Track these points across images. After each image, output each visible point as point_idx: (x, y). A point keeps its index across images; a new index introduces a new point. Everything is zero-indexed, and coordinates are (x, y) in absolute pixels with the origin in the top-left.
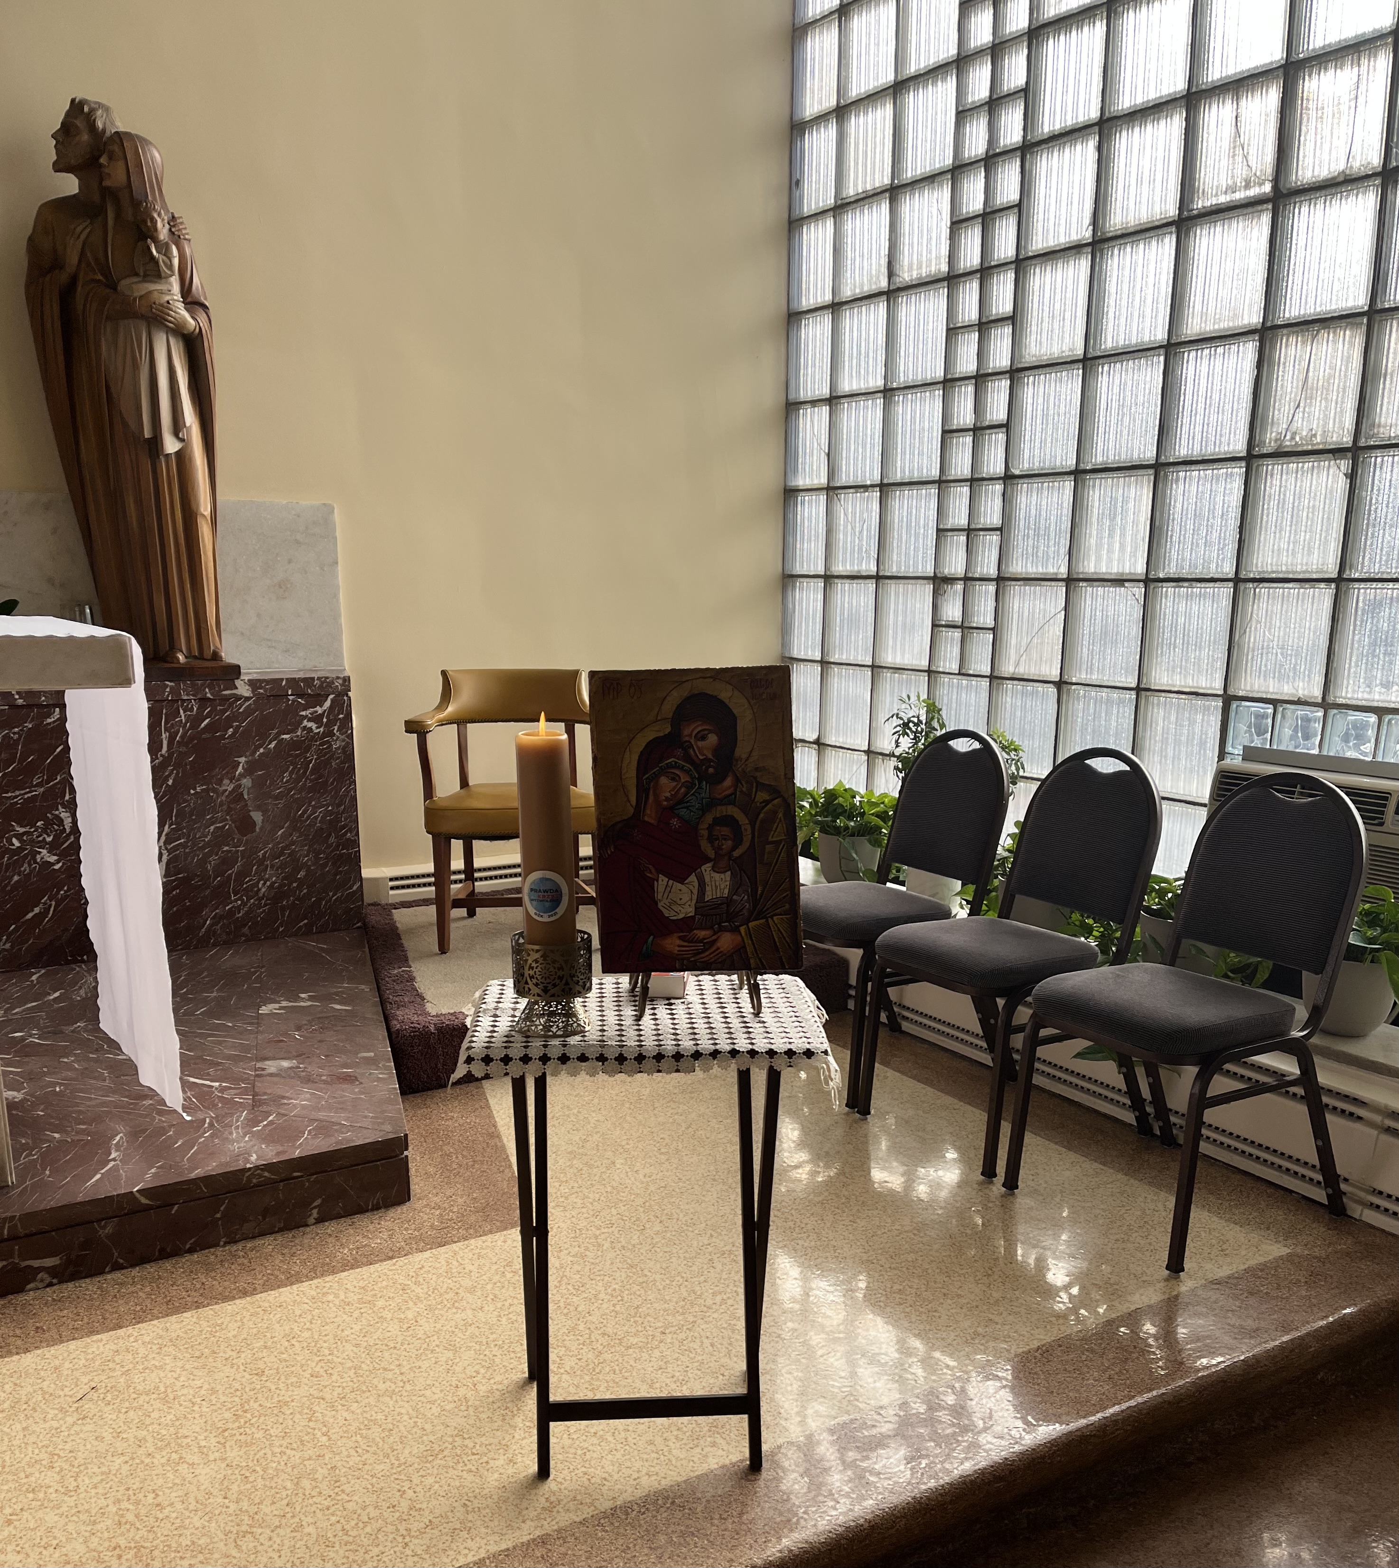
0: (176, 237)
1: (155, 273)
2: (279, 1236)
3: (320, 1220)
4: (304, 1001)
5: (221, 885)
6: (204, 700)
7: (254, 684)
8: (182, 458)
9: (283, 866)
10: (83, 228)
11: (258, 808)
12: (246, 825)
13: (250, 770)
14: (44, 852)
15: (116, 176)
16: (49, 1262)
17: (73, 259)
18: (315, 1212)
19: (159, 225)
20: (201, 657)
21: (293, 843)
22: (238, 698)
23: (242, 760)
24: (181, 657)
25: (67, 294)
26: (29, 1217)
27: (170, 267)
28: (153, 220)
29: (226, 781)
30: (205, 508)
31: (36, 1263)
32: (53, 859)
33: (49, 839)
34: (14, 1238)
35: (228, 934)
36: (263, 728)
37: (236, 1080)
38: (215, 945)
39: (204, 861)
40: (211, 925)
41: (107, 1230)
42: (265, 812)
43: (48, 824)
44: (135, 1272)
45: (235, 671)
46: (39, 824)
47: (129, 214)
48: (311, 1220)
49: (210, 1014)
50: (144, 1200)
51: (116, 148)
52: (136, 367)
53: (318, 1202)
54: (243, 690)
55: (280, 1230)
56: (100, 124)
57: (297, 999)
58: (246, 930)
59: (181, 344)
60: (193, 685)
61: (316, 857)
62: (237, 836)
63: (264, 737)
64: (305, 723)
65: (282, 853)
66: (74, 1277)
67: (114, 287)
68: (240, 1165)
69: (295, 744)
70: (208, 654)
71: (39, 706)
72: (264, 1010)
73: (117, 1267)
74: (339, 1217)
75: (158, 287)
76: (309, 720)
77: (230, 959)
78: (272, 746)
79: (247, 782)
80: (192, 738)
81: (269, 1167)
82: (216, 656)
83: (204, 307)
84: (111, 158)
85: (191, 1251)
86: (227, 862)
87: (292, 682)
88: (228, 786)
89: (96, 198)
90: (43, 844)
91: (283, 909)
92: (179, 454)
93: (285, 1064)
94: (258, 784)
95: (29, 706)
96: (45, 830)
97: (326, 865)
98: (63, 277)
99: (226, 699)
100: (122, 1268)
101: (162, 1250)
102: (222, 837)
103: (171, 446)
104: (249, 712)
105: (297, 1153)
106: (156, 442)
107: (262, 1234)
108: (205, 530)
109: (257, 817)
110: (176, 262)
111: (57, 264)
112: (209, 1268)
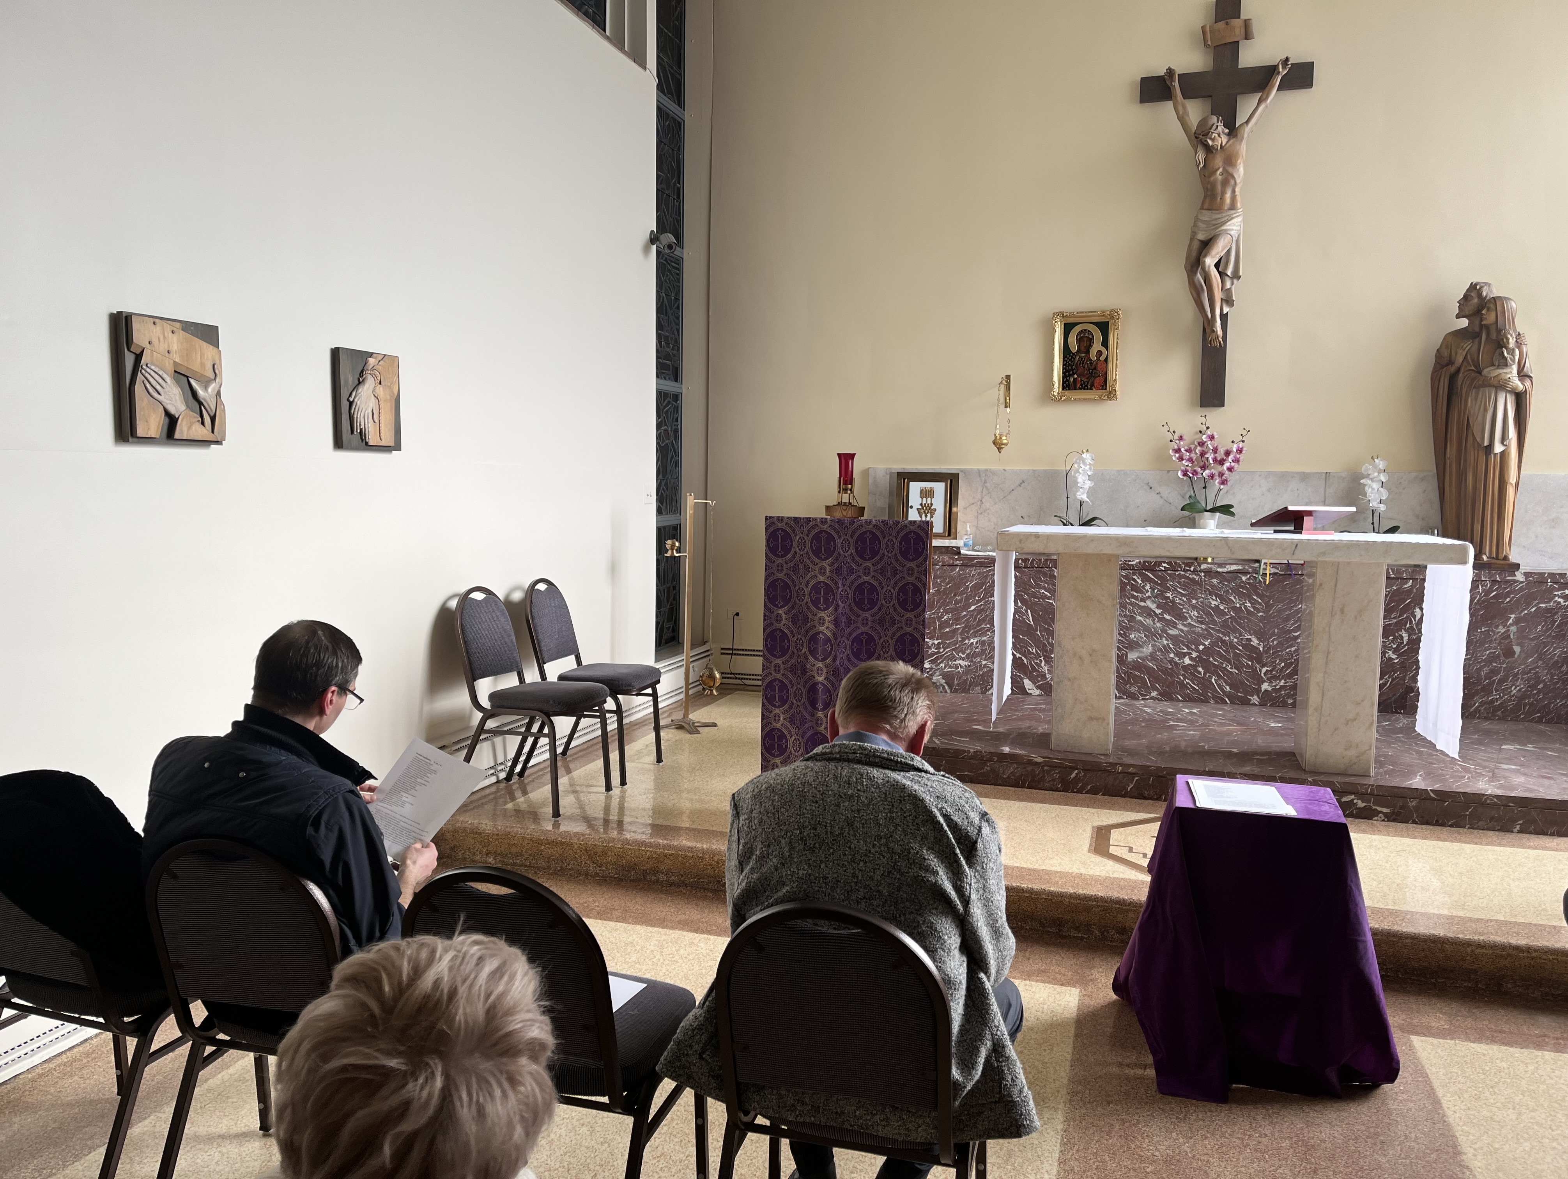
0: (1519, 344)
1: (1504, 363)
2: (1497, 833)
3: (1520, 832)
4: (1530, 747)
5: (1488, 684)
6: (1494, 582)
7: (1526, 574)
8: (1504, 455)
9: (1529, 680)
10: (1467, 345)
11: (1518, 644)
12: (1509, 653)
13: (1516, 622)
14: (1390, 652)
15: (1490, 318)
16: (1385, 810)
17: (1460, 360)
18: (1518, 827)
19: (1511, 340)
20: (1497, 558)
21: (1538, 667)
22: (1516, 581)
23: (1513, 616)
24: (1485, 558)
25: (1453, 377)
26: (1380, 787)
27: (1513, 361)
28: (1508, 339)
29: (1501, 627)
30: (1512, 478)
31: (1379, 809)
32: (1394, 657)
33: (1394, 646)
34: (1372, 794)
35: (1488, 713)
36: (1529, 600)
37: (1484, 767)
38: (1478, 718)
39: (1479, 670)
40: (1478, 706)
41: (1413, 804)
42: (1522, 647)
43: (1395, 638)
44: (1423, 826)
45: (1517, 566)
46: (1391, 638)
47: (1494, 336)
48: (1515, 830)
49: (1473, 743)
50: (1432, 795)
51: (1492, 306)
52: (1486, 410)
53: (1520, 822)
54: (1519, 576)
55: (1498, 830)
56: (1484, 294)
57: (1525, 745)
58: (1499, 713)
59: (1513, 397)
60: (1489, 573)
61: (1552, 678)
62: (1502, 658)
63: (1528, 604)
64: (1556, 598)
65: (1529, 672)
66: (1394, 820)
67: (1480, 373)
68: (1483, 793)
69: (1547, 610)
70: (1501, 556)
71: (1402, 579)
72: (1504, 747)
73: (1414, 822)
74: (1530, 833)
75: (1505, 371)
76: (1560, 597)
77: (1486, 725)
78: (1533, 610)
79: (1513, 629)
80: (1484, 602)
81: (1497, 796)
82: (1506, 558)
83: (1530, 377)
84: (1488, 310)
85: (1451, 826)
86: (1495, 672)
87: (1552, 575)
88: (1502, 630)
89: (1477, 329)
90: (1390, 648)
91: (1525, 705)
92: (1503, 453)
93: (1513, 767)
94: (1520, 631)
95: (1397, 579)
96: (1393, 641)
97: (1557, 683)
98: (1453, 369)
99: (1509, 581)
100: (1416, 823)
101: (1437, 821)
102: (1493, 658)
103: (1498, 448)
104: (1521, 589)
105: (1513, 795)
106: (1490, 447)
107: (1488, 829)
108: (1510, 491)
109: (1517, 649)
110: (1517, 358)
111: (1451, 362)
112: (1459, 833)
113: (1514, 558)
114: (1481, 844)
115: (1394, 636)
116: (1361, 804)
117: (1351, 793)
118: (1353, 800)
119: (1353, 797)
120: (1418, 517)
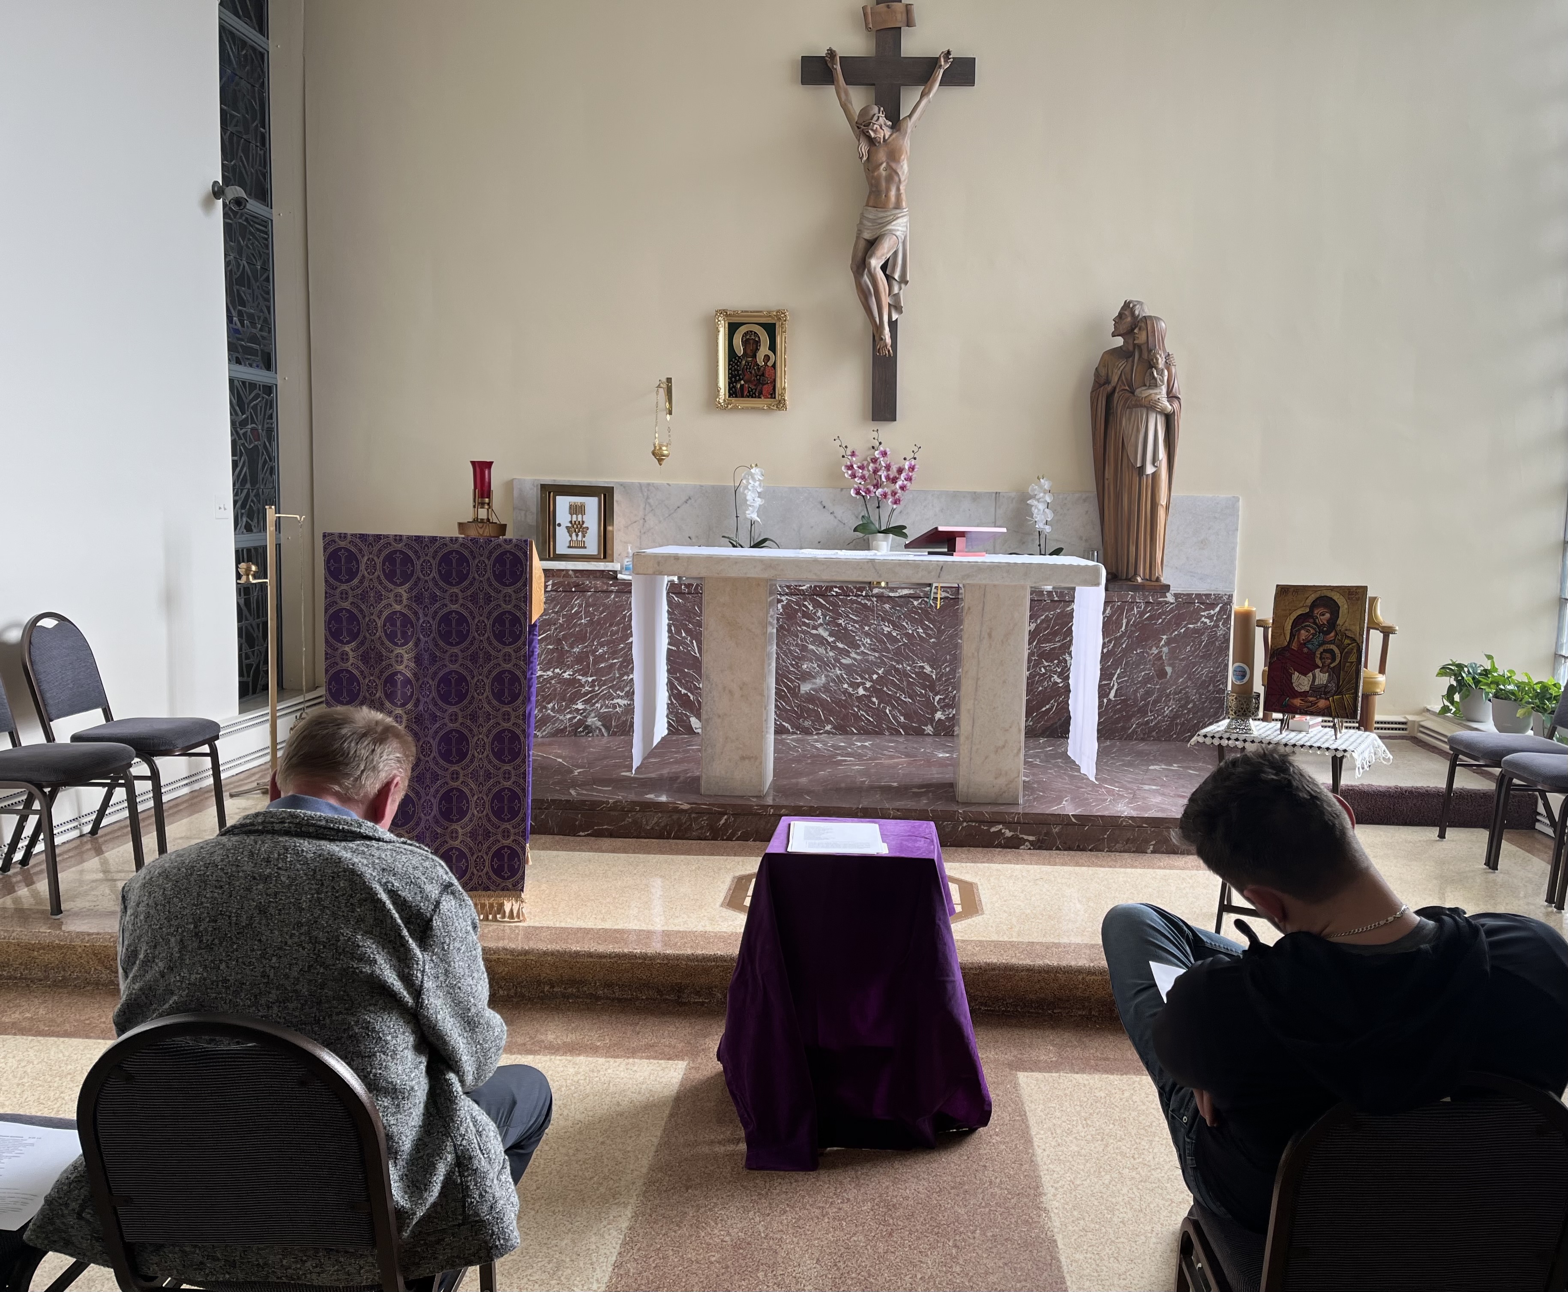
0: (1168, 365)
1: (1154, 385)
2: (1132, 855)
3: (1153, 852)
4: (1175, 767)
5: (1144, 705)
6: (1148, 603)
7: (1176, 596)
8: (1155, 476)
9: (1180, 700)
10: (1122, 364)
11: (1170, 665)
12: (1162, 674)
13: (1168, 643)
14: (1056, 676)
15: (1142, 338)
16: (1031, 838)
17: (1115, 379)
18: (1152, 847)
19: (1160, 360)
20: (1151, 580)
21: (1187, 687)
22: (1167, 603)
23: (1165, 637)
24: (1139, 579)
25: (1110, 397)
26: (1025, 815)
27: (1162, 381)
28: (1157, 359)
29: (1154, 648)
30: (1163, 501)
31: (1026, 837)
32: (1059, 681)
33: (1059, 670)
34: (1018, 823)
35: (1144, 734)
36: (1178, 620)
37: (1127, 789)
38: (1136, 739)
39: (1136, 691)
40: (1135, 728)
41: (1056, 830)
42: (1173, 668)
43: (1060, 662)
44: (1066, 852)
45: (1167, 587)
46: (1056, 662)
47: (1145, 356)
48: (1149, 851)
49: (1123, 765)
50: (1073, 820)
51: (1143, 325)
52: (1138, 431)
53: (1153, 842)
54: (1170, 598)
55: (1134, 852)
56: (1137, 312)
57: (1172, 765)
58: (1154, 734)
59: (1163, 418)
60: (1143, 595)
61: (1200, 696)
62: (1156, 679)
63: (1178, 625)
64: (1203, 619)
65: (1180, 692)
66: (1040, 848)
67: (1133, 393)
68: (1119, 815)
69: (1195, 631)
70: (1154, 578)
71: (1065, 601)
72: (1151, 767)
73: (1058, 849)
74: (1163, 853)
75: (1155, 391)
76: (1206, 618)
77: (1142, 746)
78: (1182, 631)
79: (1165, 649)
80: (1139, 623)
81: (1132, 818)
82: (1158, 580)
83: (1178, 398)
84: (1140, 329)
85: (1091, 850)
86: (1148, 693)
87: (1199, 596)
88: (1155, 651)
89: (1131, 348)
90: (1055, 672)
91: (1177, 724)
92: (1154, 474)
93: (1154, 787)
94: (1172, 651)
95: (1060, 601)
96: (1057, 666)
97: (1205, 702)
98: (1109, 388)
99: (1160, 603)
100: (1060, 850)
101: (1079, 846)
102: (1148, 679)
103: (1150, 470)
104: (1172, 611)
105: (1146, 815)
106: (1142, 468)
107: (1125, 851)
108: (1161, 513)
109: (1169, 670)
110: (1166, 378)
111: (1108, 382)
112: (1097, 857)
113: (1164, 580)
114: (1115, 867)
115: (1059, 659)
116: (1008, 834)
117: (999, 823)
118: (1001, 830)
119: (1001, 826)
120: (1081, 538)
